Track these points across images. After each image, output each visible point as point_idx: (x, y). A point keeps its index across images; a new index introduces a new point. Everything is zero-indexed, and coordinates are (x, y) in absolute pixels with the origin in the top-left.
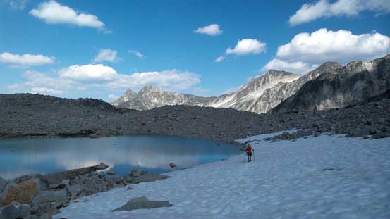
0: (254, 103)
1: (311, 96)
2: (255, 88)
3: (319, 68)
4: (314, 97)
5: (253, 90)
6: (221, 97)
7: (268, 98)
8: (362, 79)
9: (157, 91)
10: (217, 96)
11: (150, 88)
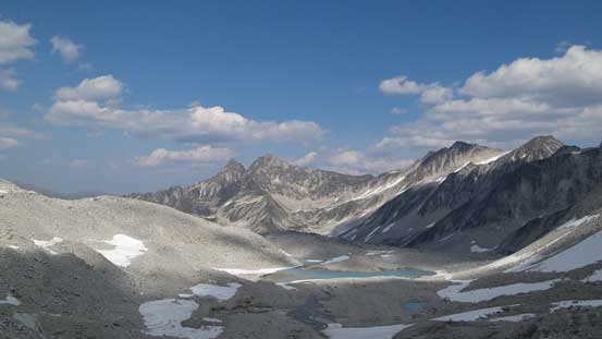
0: (432, 192)
1: (505, 196)
2: (434, 169)
3: (525, 146)
4: (510, 196)
5: (430, 172)
6: (380, 176)
7: (453, 187)
8: (569, 178)
9: (278, 164)
10: (375, 175)
11: (269, 160)
